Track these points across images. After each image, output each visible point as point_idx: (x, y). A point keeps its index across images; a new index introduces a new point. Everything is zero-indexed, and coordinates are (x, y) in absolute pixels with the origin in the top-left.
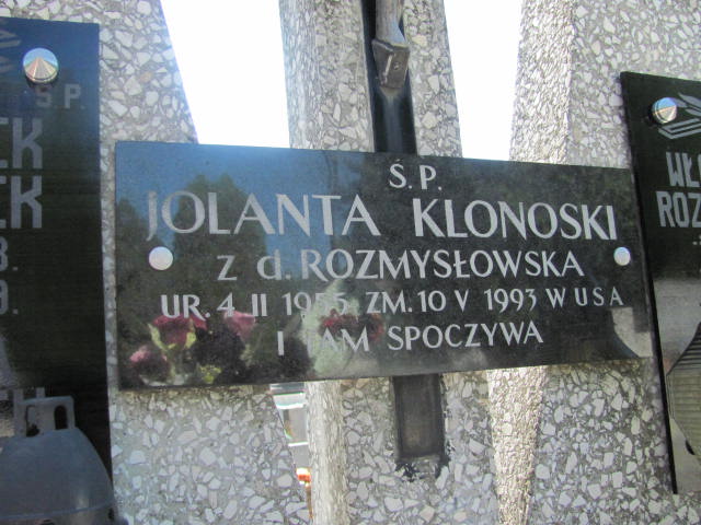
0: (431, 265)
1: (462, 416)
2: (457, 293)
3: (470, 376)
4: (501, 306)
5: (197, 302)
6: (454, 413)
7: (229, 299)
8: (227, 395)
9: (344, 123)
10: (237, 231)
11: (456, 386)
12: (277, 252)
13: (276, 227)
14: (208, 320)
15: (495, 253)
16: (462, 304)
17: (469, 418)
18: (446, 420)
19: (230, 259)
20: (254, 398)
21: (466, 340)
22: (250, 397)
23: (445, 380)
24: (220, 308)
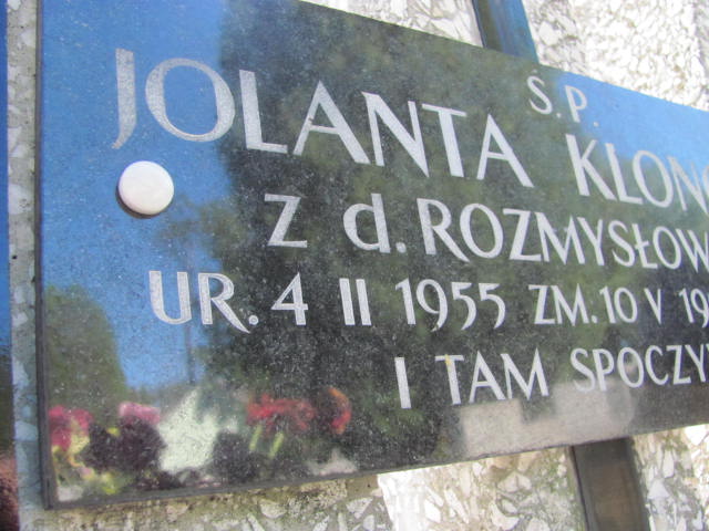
0: (608, 245)
1: (669, 510)
2: (647, 292)
3: (667, 439)
4: (702, 317)
5: (229, 292)
6: (659, 507)
7: (296, 286)
8: (296, 507)
9: (437, 12)
10: (299, 149)
11: (653, 457)
12: (376, 198)
13: (370, 151)
14: (255, 331)
15: (679, 232)
16: (657, 311)
17: (679, 514)
18: (651, 519)
19: (291, 204)
20: (351, 506)
21: (672, 372)
22: (342, 508)
23: (638, 448)
24: (279, 305)
